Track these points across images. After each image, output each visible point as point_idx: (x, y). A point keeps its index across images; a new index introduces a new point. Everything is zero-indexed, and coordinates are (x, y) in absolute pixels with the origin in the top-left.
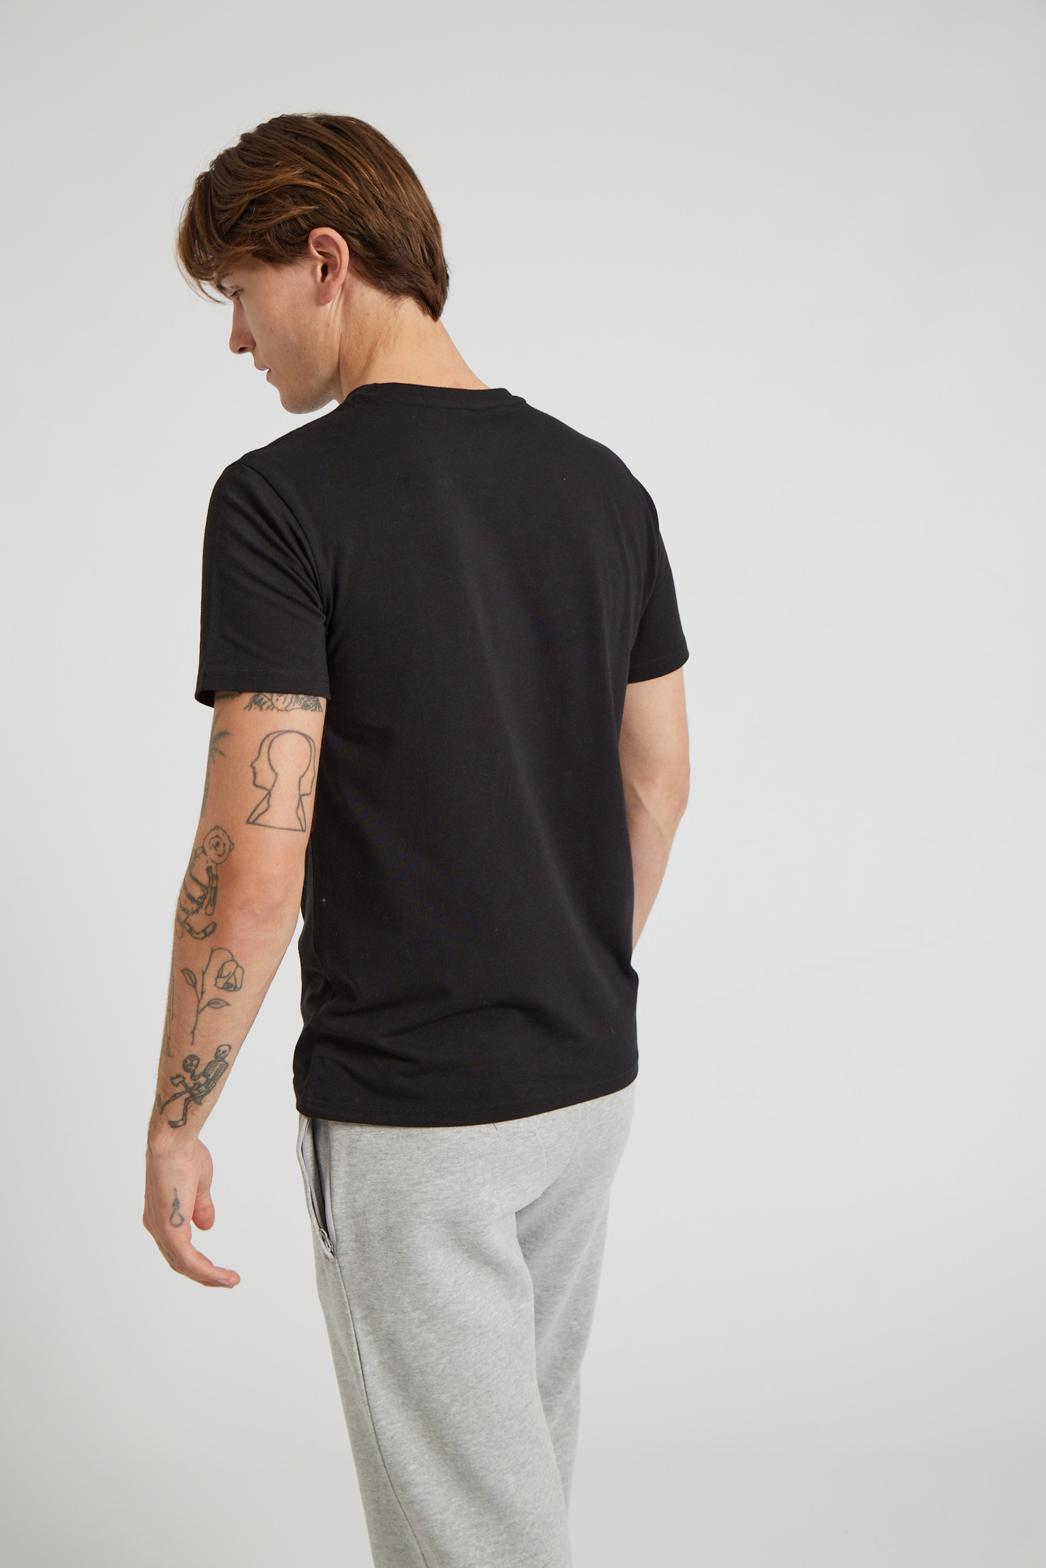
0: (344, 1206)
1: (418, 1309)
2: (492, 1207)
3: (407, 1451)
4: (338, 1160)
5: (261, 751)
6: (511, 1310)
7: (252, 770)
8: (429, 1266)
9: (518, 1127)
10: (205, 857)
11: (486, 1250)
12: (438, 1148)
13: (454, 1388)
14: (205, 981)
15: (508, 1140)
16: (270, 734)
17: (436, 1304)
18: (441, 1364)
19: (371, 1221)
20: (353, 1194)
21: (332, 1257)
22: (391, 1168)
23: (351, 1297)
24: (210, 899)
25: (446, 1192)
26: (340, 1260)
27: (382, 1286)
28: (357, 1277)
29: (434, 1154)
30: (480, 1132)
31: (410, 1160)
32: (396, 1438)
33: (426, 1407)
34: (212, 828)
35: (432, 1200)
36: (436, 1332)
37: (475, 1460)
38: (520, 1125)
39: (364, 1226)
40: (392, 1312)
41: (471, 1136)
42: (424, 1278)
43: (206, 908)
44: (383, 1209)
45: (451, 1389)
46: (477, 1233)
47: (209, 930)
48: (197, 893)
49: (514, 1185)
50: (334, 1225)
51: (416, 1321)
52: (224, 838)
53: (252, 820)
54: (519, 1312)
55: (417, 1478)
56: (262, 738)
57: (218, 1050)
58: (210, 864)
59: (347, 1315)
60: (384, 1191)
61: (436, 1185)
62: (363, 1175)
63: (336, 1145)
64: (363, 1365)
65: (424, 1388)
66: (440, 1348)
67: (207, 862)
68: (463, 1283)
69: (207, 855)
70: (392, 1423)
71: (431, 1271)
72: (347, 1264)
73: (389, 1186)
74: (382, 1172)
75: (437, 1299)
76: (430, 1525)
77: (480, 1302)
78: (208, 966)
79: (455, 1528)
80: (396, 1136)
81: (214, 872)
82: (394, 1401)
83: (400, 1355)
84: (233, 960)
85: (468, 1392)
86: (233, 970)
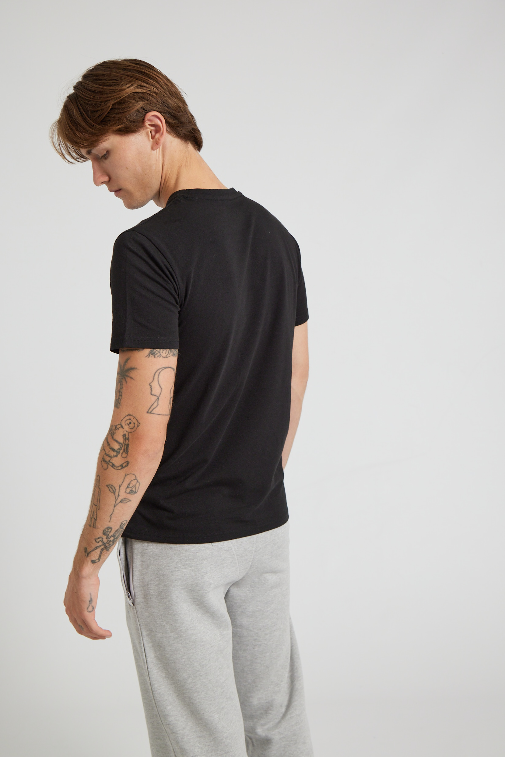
0: (138, 581)
1: (173, 632)
2: (210, 584)
3: (167, 700)
4: (137, 559)
5: (155, 377)
6: (218, 634)
7: (150, 387)
8: (179, 611)
9: (223, 545)
10: (123, 429)
11: (206, 605)
12: (184, 554)
13: (189, 670)
14: (120, 490)
15: (218, 551)
16: (159, 369)
17: (182, 630)
18: (183, 659)
19: (151, 588)
20: (143, 575)
21: (133, 605)
22: (161, 563)
23: (142, 625)
24: (124, 449)
25: (187, 575)
26: (136, 607)
27: (156, 620)
28: (144, 615)
29: (182, 557)
30: (204, 547)
31: (170, 560)
32: (162, 693)
33: (176, 679)
34: (127, 415)
35: (181, 579)
36: (181, 644)
37: (199, 706)
38: (224, 544)
39: (148, 591)
40: (161, 633)
41: (200, 549)
42: (177, 617)
43: (122, 454)
44: (157, 583)
45: (188, 671)
46: (202, 596)
47: (124, 465)
48: (116, 446)
49: (222, 574)
50: (134, 590)
51: (172, 637)
52: (134, 421)
53: (149, 411)
54: (223, 635)
55: (171, 713)
56: (155, 371)
57: (122, 523)
58: (125, 432)
59: (139, 633)
60: (158, 574)
61: (183, 572)
62: (148, 566)
63: (135, 552)
64: (147, 658)
65: (175, 670)
66: (183, 651)
67: (124, 432)
68: (195, 620)
69: (124, 428)
70: (160, 686)
71: (180, 614)
72: (140, 609)
73: (160, 572)
74: (157, 565)
75: (182, 627)
76: (177, 736)
77: (203, 629)
78: (122, 483)
79: (189, 738)
80: (164, 548)
81: (127, 436)
82: (161, 675)
83: (164, 653)
84: (136, 479)
85: (196, 673)
86: (135, 484)
